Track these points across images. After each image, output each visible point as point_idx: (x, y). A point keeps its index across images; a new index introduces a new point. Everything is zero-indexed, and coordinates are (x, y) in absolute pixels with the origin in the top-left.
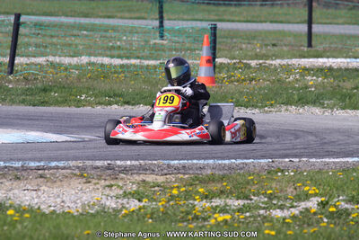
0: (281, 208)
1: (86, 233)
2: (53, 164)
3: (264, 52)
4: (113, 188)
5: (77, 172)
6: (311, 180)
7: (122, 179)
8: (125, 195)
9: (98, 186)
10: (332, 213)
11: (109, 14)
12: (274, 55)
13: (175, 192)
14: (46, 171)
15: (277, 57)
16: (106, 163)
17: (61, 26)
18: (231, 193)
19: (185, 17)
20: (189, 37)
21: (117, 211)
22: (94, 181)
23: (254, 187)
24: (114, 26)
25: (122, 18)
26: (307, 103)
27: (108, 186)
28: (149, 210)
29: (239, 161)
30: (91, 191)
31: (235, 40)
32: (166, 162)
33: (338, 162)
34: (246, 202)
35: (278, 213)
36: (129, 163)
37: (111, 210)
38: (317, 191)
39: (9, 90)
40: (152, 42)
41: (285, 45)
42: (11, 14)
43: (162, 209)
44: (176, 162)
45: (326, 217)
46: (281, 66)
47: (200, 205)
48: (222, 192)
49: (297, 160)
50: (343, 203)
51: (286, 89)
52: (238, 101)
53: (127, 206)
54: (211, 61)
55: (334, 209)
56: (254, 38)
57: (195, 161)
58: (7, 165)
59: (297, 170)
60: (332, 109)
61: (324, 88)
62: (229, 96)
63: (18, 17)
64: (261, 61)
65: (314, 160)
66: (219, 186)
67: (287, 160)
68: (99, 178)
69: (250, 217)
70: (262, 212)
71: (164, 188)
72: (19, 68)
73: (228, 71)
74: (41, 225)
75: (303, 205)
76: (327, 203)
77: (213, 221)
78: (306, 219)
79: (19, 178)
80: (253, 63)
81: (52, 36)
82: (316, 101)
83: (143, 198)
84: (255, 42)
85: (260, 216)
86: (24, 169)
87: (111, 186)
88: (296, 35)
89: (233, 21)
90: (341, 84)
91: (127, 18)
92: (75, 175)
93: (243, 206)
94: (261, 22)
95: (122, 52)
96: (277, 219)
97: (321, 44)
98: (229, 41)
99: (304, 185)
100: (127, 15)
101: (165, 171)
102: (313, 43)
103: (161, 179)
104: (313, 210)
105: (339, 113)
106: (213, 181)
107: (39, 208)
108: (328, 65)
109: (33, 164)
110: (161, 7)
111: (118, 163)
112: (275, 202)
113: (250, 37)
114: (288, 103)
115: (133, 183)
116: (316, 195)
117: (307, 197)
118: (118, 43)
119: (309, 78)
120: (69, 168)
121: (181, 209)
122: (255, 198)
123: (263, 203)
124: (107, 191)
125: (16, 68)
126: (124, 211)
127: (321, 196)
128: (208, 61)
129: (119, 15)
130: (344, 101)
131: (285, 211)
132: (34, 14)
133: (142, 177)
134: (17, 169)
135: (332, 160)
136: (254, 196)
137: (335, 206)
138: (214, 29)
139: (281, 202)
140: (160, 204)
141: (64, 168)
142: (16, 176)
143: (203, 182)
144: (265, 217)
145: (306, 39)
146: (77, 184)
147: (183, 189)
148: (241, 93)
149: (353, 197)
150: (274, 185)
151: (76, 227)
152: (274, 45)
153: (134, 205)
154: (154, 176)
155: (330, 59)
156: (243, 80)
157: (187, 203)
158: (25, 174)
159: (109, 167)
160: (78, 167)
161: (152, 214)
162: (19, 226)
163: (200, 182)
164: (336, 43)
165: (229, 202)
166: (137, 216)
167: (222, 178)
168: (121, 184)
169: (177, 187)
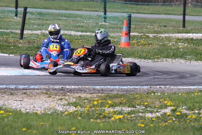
0: (151, 112)
1: (41, 124)
2: (32, 87)
3: (159, 30)
4: (63, 100)
5: (44, 91)
6: (169, 98)
7: (68, 95)
8: (69, 104)
9: (55, 99)
10: (178, 115)
11: (79, 9)
12: (164, 32)
13: (95, 103)
14: (28, 91)
15: (166, 32)
16: (60, 87)
17: (52, 14)
18: (126, 104)
19: (119, 11)
20: (120, 21)
21: (62, 113)
22: (53, 96)
23: (138, 101)
24: (81, 15)
25: (86, 11)
26: (177, 57)
27: (60, 99)
28: (80, 113)
29: (132, 87)
30: (50, 102)
31: (144, 23)
32: (93, 87)
33: (185, 89)
34: (133, 109)
35: (149, 115)
36: (73, 87)
37: (59, 112)
38: (172, 104)
39: (19, 47)
40: (100, 24)
41: (171, 27)
42: (22, 7)
43: (86, 112)
44: (98, 87)
45: (175, 118)
46: (166, 37)
47: (108, 110)
48: (121, 103)
49: (164, 87)
50: (184, 110)
51: (167, 50)
52: (140, 56)
53: (69, 110)
54: (128, 34)
55: (179, 114)
56: (155, 22)
57: (109, 87)
58: (7, 87)
59: (163, 93)
60: (191, 60)
61: (188, 49)
62: (136, 53)
63: (26, 9)
64: (155, 35)
65: (173, 87)
66: (120, 100)
67: (158, 87)
68: (56, 95)
69: (134, 117)
70: (141, 114)
71: (89, 101)
72: (26, 36)
73: (137, 39)
74: (18, 119)
75: (163, 111)
76: (176, 110)
77: (113, 119)
78: (164, 119)
79: (13, 94)
80: (151, 35)
81: (47, 20)
82: (182, 56)
83: (78, 106)
84: (155, 25)
85: (139, 116)
86: (16, 89)
87: (61, 99)
88: (177, 21)
89: (145, 13)
90: (197, 47)
91: (88, 11)
92: (43, 93)
93: (131, 111)
94: (160, 14)
95: (83, 29)
96: (148, 118)
97: (190, 26)
98: (141, 24)
99: (165, 100)
100: (88, 9)
101: (92, 92)
102: (186, 25)
103: (89, 96)
104: (168, 114)
105: (194, 63)
106: (117, 97)
107: (20, 110)
108: (191, 37)
109: (21, 87)
110: (105, 5)
111: (67, 87)
112: (148, 109)
113: (152, 22)
114: (167, 57)
115: (74, 98)
116: (171, 106)
117: (166, 106)
118: (82, 24)
119: (180, 44)
120: (41, 89)
121: (97, 112)
122: (138, 107)
123: (142, 109)
124: (59, 102)
125: (24, 36)
126: (66, 113)
127: (174, 106)
128: (126, 34)
129: (84, 9)
130: (197, 56)
131: (153, 114)
132: (39, 8)
133: (79, 95)
134: (12, 89)
135: (182, 87)
136: (138, 105)
137: (180, 112)
138: (130, 17)
139: (152, 109)
140: (86, 109)
141: (38, 89)
142: (11, 93)
143: (111, 98)
144: (142, 117)
145: (182, 23)
146: (44, 97)
147: (100, 101)
148: (143, 51)
149: (190, 107)
150: (149, 100)
151: (37, 121)
152: (165, 26)
153: (72, 109)
154: (86, 94)
155: (194, 34)
156: (145, 44)
157: (101, 109)
158: (16, 92)
159: (62, 89)
160: (45, 89)
161: (81, 114)
162: (6, 120)
163: (110, 98)
164: (198, 26)
165: (124, 109)
166: (73, 115)
167: (121, 96)
168: (67, 98)
169: (97, 100)
